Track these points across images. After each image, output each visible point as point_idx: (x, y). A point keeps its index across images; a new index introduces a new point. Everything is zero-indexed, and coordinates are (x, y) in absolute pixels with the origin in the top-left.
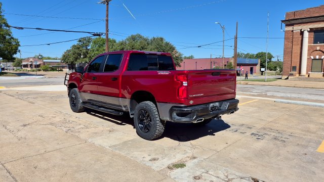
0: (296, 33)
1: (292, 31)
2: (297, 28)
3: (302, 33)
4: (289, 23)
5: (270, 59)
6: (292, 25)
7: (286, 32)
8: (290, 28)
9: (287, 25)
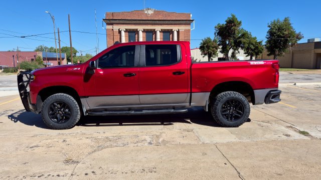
0: (116, 31)
1: (113, 30)
2: (116, 28)
3: (120, 32)
4: (110, 22)
5: (75, 54)
6: (112, 24)
7: (107, 30)
8: (110, 27)
9: (108, 24)
